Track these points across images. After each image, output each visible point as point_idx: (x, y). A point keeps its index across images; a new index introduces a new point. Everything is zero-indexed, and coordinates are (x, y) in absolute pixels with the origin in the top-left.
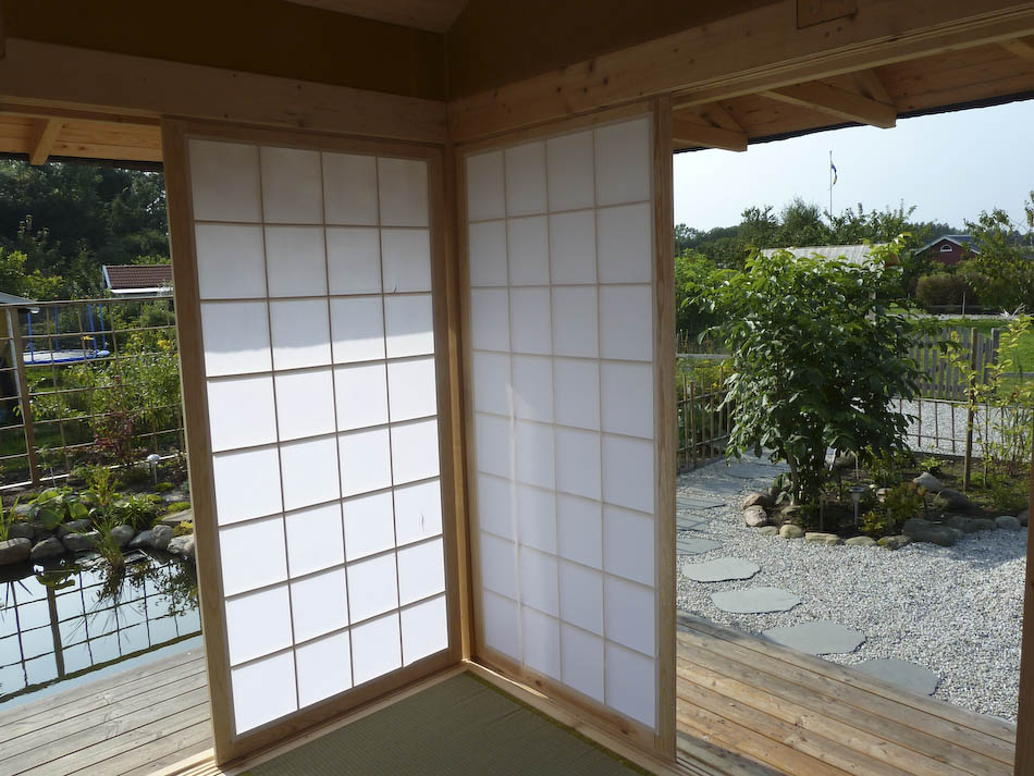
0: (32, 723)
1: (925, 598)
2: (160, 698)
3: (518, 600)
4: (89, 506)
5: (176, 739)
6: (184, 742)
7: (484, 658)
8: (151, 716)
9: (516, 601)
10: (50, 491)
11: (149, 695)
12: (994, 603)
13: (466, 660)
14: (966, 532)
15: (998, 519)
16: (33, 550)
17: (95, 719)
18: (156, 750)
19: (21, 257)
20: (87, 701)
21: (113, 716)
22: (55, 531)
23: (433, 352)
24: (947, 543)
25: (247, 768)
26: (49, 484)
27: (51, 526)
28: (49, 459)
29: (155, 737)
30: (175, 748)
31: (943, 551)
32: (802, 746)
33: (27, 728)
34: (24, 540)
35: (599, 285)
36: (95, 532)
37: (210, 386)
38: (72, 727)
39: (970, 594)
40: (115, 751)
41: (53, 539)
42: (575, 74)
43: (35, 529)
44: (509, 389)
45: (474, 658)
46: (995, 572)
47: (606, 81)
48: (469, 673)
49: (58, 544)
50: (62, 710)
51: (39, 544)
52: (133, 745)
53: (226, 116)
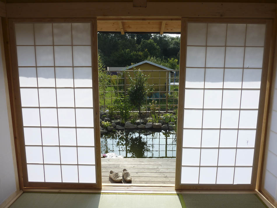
0: (144, 163)
2: (170, 168)
4: (175, 119)
5: (170, 178)
6: (171, 180)
7: (263, 192)
8: (167, 171)
10: (168, 114)
11: (168, 166)
13: (257, 190)
16: (162, 126)
17: (156, 167)
18: (164, 179)
19: (176, 60)
20: (156, 162)
21: (159, 168)
22: (167, 123)
23: (260, 88)
25: (181, 193)
26: (169, 112)
27: (167, 122)
28: (170, 107)
29: (165, 176)
30: (169, 181)
33: (143, 163)
34: (161, 124)
36: (174, 126)
37: (186, 90)
38: (151, 167)
40: (157, 176)
41: (166, 125)
43: (163, 122)
45: (260, 191)
48: (256, 195)
49: (167, 127)
50: (150, 162)
51: (164, 125)
52: (160, 176)
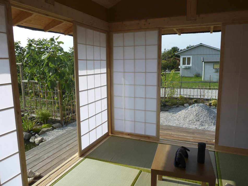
1: (168, 119)
3: (124, 119)
9: (123, 120)
12: (179, 118)
13: (110, 134)
14: (169, 109)
15: (173, 106)
23: (106, 72)
24: (167, 111)
31: (167, 112)
32: (174, 136)
35: (146, 59)
37: (79, 77)
39: (175, 118)
42: (143, 21)
44: (123, 79)
45: (112, 133)
46: (178, 114)
47: (149, 24)
53: (83, 22)
